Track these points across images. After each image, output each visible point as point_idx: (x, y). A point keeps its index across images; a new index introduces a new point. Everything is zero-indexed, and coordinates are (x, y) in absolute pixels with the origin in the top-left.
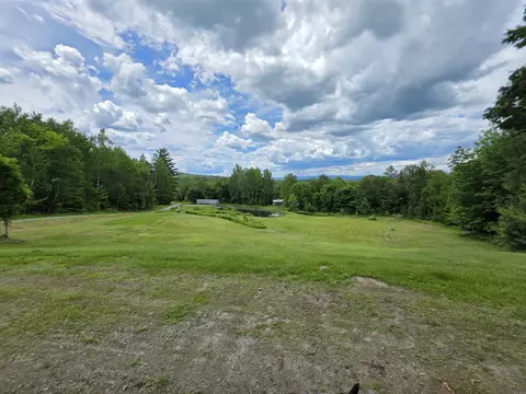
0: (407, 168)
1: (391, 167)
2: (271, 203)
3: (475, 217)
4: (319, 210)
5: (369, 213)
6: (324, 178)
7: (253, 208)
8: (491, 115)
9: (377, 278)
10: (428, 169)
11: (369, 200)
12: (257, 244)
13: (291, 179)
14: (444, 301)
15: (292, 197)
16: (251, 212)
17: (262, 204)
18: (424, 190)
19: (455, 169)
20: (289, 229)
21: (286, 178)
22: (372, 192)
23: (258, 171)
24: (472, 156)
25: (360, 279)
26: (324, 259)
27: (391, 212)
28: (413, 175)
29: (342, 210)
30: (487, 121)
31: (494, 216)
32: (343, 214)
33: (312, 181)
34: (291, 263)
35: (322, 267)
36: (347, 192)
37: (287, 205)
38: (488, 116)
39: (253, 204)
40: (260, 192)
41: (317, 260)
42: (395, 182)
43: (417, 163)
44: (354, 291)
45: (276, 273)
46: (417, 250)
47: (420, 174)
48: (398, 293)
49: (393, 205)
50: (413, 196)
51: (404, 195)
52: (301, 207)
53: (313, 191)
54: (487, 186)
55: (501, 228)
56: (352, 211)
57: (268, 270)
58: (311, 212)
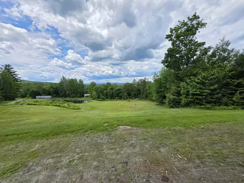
0: (140, 80)
1: (135, 80)
2: (84, 96)
3: (160, 98)
4: (107, 98)
5: (127, 98)
6: (109, 84)
7: (73, 99)
8: (163, 62)
9: (127, 125)
10: (146, 80)
11: (127, 93)
12: (75, 117)
13: (93, 84)
14: (149, 130)
15: (94, 93)
16: (72, 101)
17: (79, 97)
18: (145, 88)
19: (154, 81)
20: (93, 108)
21: (91, 83)
22: (128, 90)
23: (76, 80)
24: (159, 76)
25: (121, 127)
26: (106, 120)
27: (135, 98)
28: (142, 82)
29: (117, 98)
30: (162, 64)
31: (165, 97)
32: (117, 99)
33: (104, 85)
34: (91, 125)
35: (106, 124)
36: (118, 90)
37: (92, 97)
38: (162, 63)
39: (73, 97)
40: (77, 90)
41: (104, 121)
42: (136, 86)
43: (143, 78)
44: (118, 132)
45: (82, 131)
46: (143, 112)
47: (144, 83)
48: (135, 130)
49: (135, 95)
50: (142, 91)
51: (139, 90)
52: (99, 98)
53: (104, 90)
54: (163, 86)
55: (166, 101)
56: (121, 98)
57: (78, 130)
58: (103, 99)
